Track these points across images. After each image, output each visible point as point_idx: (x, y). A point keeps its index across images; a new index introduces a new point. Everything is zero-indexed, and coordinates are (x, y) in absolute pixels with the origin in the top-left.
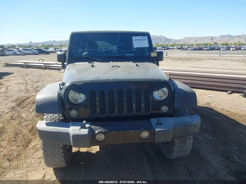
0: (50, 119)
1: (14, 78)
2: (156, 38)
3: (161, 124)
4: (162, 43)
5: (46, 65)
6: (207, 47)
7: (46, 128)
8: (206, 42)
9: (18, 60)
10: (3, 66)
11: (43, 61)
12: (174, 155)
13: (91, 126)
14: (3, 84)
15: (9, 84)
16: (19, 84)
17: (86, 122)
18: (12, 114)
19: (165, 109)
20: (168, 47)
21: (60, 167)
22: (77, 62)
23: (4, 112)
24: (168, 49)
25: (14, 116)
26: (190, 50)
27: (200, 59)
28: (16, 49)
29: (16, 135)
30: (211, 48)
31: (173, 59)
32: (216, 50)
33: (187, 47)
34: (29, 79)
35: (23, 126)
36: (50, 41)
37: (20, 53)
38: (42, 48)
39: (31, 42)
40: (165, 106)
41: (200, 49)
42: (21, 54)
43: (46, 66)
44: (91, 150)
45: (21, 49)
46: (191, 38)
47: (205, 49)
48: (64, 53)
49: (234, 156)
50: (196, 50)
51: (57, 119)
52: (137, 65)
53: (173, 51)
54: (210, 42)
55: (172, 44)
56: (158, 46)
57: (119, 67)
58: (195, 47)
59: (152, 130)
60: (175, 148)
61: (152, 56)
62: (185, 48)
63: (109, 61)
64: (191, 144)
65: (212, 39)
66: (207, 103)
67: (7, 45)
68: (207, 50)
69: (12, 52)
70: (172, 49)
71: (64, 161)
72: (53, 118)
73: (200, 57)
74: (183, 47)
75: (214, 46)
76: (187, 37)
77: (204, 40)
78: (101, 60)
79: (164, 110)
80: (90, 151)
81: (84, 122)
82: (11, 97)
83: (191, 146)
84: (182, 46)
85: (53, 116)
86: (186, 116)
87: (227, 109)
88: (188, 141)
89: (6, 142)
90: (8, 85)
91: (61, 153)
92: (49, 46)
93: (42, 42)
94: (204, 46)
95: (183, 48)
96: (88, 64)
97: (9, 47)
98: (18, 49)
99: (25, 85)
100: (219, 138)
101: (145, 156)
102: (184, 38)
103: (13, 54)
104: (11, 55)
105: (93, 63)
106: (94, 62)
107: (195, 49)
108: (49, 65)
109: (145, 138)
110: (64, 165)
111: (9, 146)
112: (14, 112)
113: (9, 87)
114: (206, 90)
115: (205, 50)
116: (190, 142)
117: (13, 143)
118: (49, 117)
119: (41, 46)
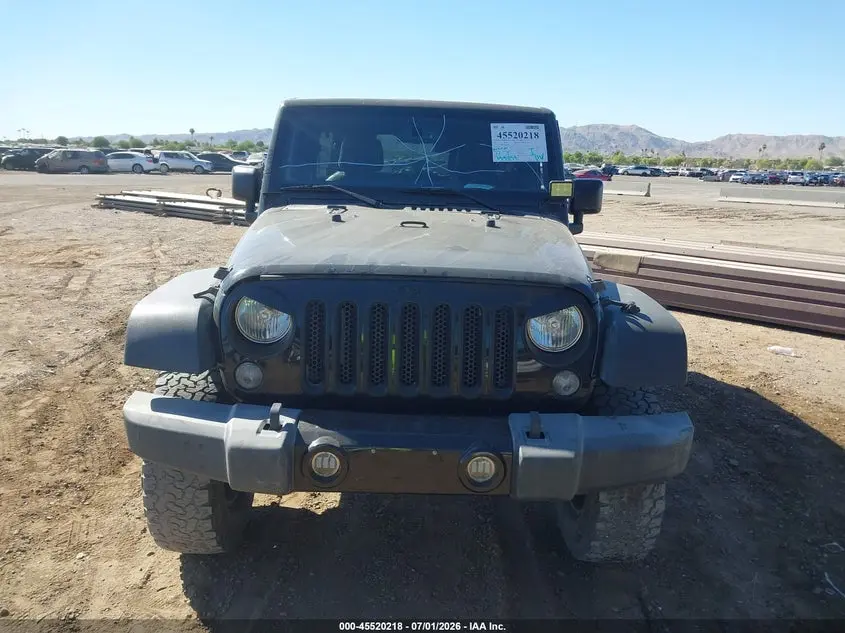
0: (175, 388)
1: (120, 248)
2: (616, 133)
3: (542, 436)
4: (638, 153)
5: (227, 210)
6: (802, 174)
7: (151, 417)
8: (800, 155)
9: (140, 190)
10: (94, 206)
11: (220, 194)
12: (597, 551)
13: (297, 423)
14: (80, 266)
15: (100, 264)
16: (130, 266)
17: (283, 407)
18: (89, 364)
19: (566, 382)
20: (657, 167)
21: (202, 551)
22: (293, 203)
23: (67, 355)
24: (656, 173)
25: (93, 372)
26: (736, 181)
27: (768, 217)
28: (142, 152)
29: (88, 434)
30: (815, 178)
31: (668, 209)
32: (834, 184)
33: (727, 170)
34: (165, 253)
35: (114, 406)
36: (256, 131)
37: (152, 166)
38: (227, 153)
39: (192, 131)
40: (566, 372)
41: (775, 180)
42: (155, 170)
43: (228, 213)
44: (317, 504)
45: (157, 153)
46: (745, 141)
47: (792, 178)
48: (256, 170)
49: (826, 574)
50: (760, 182)
51: (198, 388)
52: (491, 224)
53: (673, 183)
54: (815, 155)
55: (673, 157)
56: (622, 161)
57: (425, 226)
58: (755, 172)
59: (506, 455)
60: (600, 526)
61: (553, 194)
62: (720, 173)
63: (401, 206)
64: (659, 516)
65: (823, 147)
66: (762, 373)
67: (117, 137)
68: (803, 184)
69: (129, 163)
70: (669, 175)
71: (214, 535)
72: (187, 386)
73: (770, 210)
74: (712, 169)
75: (828, 169)
76: (730, 135)
77: (793, 147)
78: (373, 202)
79: (564, 385)
80: (313, 509)
81: (276, 407)
82: (98, 307)
83: (658, 522)
84: (710, 166)
85: (188, 378)
86: (646, 412)
87: (833, 401)
88: (648, 504)
89: (50, 454)
90: (98, 267)
91: (204, 505)
92: (251, 146)
93: (229, 134)
94: (792, 168)
95: (712, 173)
96: (328, 211)
97: (125, 146)
98: (148, 152)
99: (148, 273)
100: (779, 505)
101: (496, 546)
102: (718, 139)
103: (130, 168)
104: (126, 172)
105: (344, 208)
106: (348, 207)
107: (756, 180)
108: (236, 211)
109: (481, 480)
110: (212, 546)
111: (55, 467)
112: (96, 358)
113: (98, 276)
114: (767, 329)
115: (794, 183)
116: (654, 505)
117: (73, 460)
118: (173, 382)
119: (222, 147)
